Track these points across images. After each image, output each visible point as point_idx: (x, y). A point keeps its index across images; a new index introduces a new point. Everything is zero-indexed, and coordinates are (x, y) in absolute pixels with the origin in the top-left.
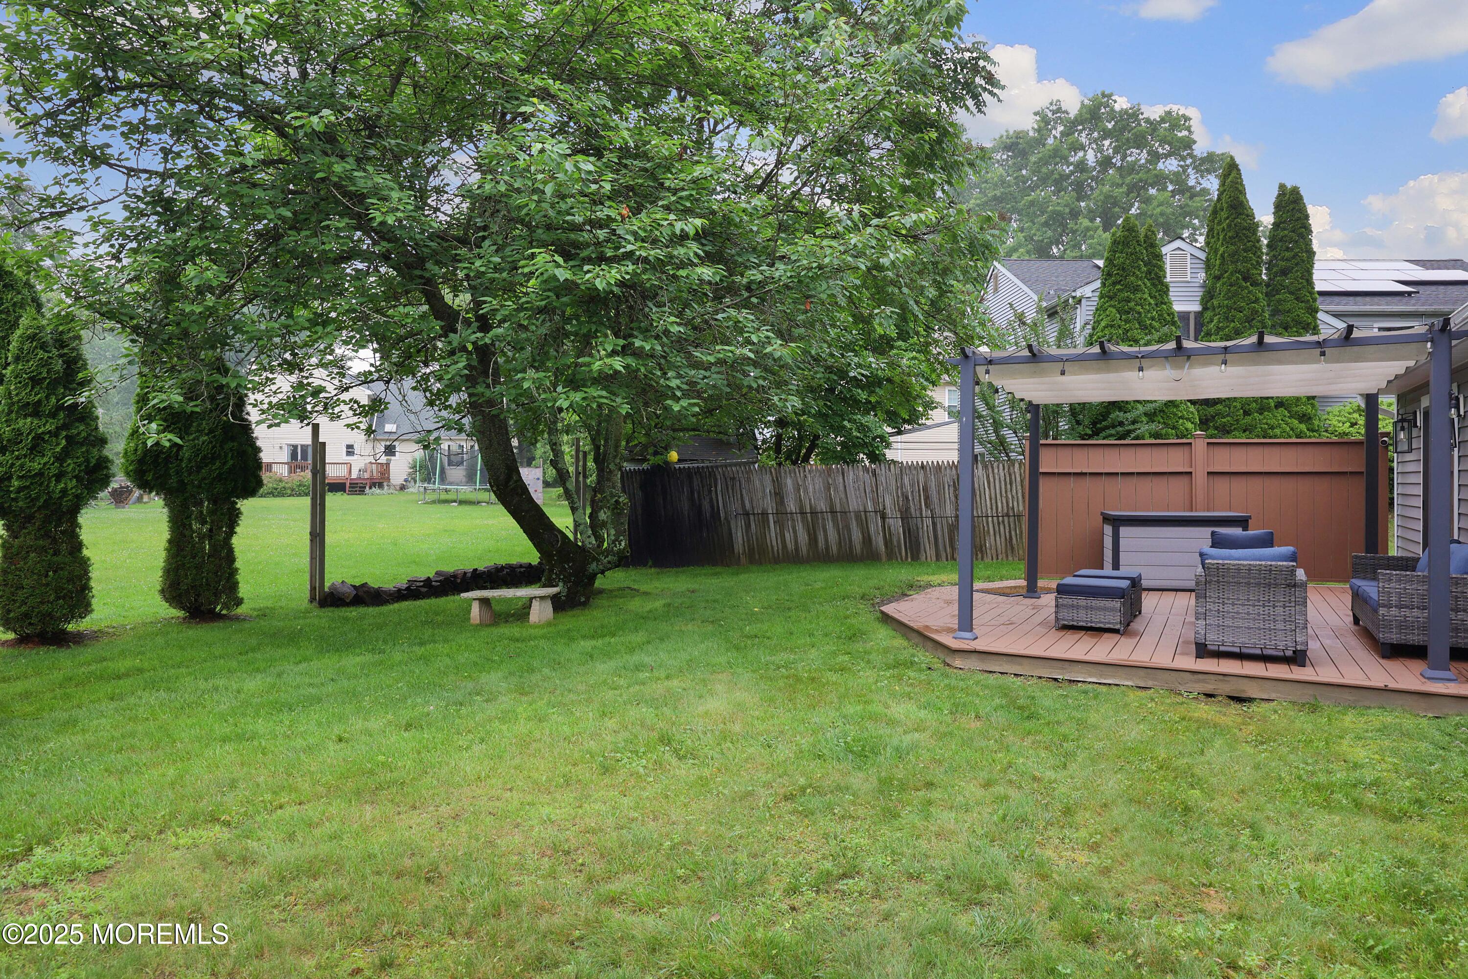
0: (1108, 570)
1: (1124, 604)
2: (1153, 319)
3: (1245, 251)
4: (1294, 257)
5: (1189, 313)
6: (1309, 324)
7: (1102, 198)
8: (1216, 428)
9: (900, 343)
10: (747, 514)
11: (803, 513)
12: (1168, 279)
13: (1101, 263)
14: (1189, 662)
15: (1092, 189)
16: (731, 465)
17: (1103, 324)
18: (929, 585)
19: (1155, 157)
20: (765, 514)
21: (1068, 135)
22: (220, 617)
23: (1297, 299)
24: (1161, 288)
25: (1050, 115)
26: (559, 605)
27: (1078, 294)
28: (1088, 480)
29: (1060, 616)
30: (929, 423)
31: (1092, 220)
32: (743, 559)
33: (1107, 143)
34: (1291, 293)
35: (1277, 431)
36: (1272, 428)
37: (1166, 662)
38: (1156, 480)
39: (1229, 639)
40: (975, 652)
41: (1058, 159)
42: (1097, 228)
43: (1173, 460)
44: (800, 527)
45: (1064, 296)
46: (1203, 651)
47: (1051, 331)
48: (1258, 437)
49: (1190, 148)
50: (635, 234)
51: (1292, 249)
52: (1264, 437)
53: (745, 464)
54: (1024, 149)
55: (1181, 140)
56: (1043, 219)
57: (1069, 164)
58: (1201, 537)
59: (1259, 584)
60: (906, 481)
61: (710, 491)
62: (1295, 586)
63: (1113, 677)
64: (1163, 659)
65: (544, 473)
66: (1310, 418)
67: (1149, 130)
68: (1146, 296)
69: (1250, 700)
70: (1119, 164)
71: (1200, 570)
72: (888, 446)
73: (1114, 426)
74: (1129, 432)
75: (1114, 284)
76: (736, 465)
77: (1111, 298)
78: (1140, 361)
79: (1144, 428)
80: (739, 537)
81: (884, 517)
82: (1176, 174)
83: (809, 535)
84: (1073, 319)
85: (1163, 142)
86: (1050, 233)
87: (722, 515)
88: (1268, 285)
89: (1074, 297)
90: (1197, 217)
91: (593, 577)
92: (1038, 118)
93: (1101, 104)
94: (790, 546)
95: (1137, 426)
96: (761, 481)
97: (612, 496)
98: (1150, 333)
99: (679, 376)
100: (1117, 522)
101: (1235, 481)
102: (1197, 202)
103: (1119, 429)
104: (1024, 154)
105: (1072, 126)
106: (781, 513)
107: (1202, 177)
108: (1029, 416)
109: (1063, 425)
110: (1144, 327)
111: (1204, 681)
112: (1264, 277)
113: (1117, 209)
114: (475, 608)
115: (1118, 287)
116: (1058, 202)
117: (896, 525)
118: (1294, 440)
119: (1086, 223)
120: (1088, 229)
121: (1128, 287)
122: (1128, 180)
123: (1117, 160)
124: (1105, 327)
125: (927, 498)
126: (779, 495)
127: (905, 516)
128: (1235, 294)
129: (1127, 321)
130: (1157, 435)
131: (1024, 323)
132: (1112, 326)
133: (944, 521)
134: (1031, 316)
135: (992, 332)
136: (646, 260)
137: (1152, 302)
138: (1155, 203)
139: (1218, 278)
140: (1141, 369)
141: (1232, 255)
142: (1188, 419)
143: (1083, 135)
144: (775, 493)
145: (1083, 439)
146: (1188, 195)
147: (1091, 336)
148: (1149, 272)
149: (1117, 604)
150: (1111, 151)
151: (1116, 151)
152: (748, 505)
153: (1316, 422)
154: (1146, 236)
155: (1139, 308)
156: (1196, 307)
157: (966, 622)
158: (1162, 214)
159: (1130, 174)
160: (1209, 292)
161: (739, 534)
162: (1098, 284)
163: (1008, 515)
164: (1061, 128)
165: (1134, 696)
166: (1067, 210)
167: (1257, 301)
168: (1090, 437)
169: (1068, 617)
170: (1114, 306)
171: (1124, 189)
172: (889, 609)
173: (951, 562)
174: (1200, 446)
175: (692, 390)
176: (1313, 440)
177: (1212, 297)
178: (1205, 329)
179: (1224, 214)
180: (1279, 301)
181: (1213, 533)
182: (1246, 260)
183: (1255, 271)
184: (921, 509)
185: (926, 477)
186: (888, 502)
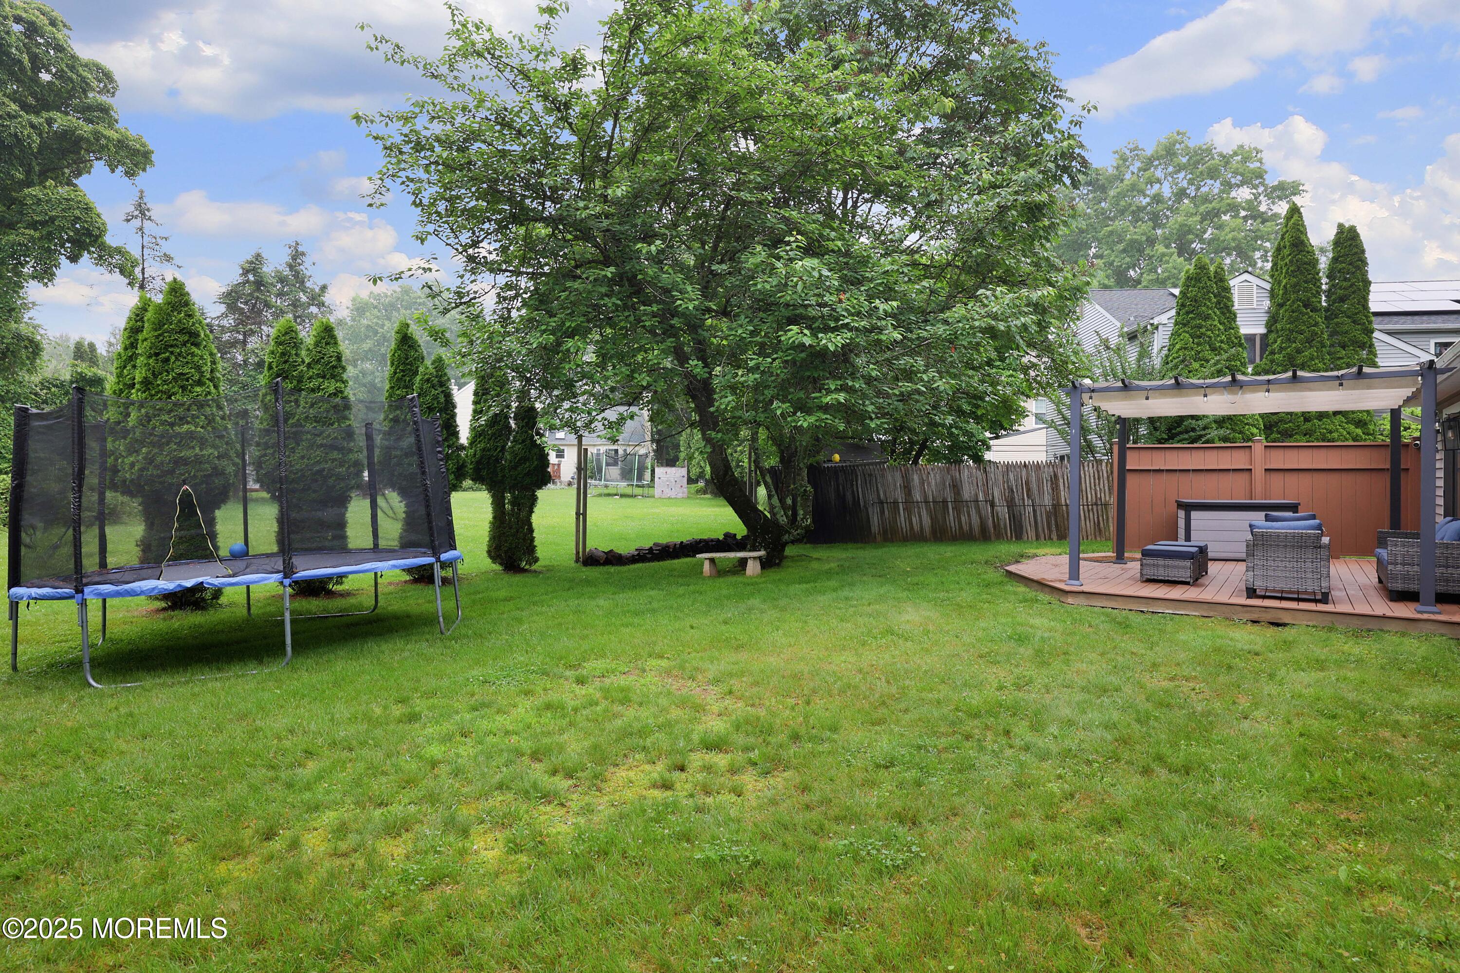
0: (1181, 542)
1: (1193, 564)
2: (1222, 342)
3: (1306, 282)
4: (1351, 286)
5: (1255, 335)
6: (1364, 343)
7: (1177, 226)
8: (1279, 433)
9: (998, 363)
10: (881, 503)
11: (926, 502)
12: (1236, 306)
13: (1176, 291)
14: (1243, 601)
15: (1167, 217)
16: (869, 464)
17: (1178, 346)
18: (1035, 556)
19: (1228, 186)
20: (896, 503)
21: (1145, 170)
22: (524, 571)
23: (1354, 322)
24: (1229, 315)
25: (1128, 152)
26: (766, 564)
27: (1156, 321)
28: (1165, 475)
29: (1144, 572)
30: (1021, 428)
31: (1167, 246)
32: (878, 538)
33: (1182, 175)
34: (1349, 317)
35: (1335, 435)
36: (1331, 432)
37: (1225, 599)
38: (1221, 475)
39: (1271, 585)
40: (1083, 592)
41: (1135, 193)
42: (1172, 254)
43: (1238, 460)
44: (924, 513)
45: (1142, 325)
46: (1251, 593)
47: (1132, 353)
48: (1317, 440)
49: (1261, 178)
50: (846, 310)
51: (1349, 280)
52: (1323, 440)
53: (879, 463)
54: (1103, 185)
55: (1253, 172)
56: (1121, 247)
57: (1145, 196)
58: (1258, 518)
59: (1293, 546)
60: (1011, 476)
61: (852, 485)
62: (1320, 547)
63: (1184, 609)
64: (1223, 598)
65: (689, 472)
66: (1366, 424)
67: (1222, 163)
68: (1216, 323)
69: (1284, 625)
70: (1193, 194)
71: (1250, 537)
72: (988, 448)
73: (1187, 432)
74: (1201, 436)
75: (1188, 313)
76: (872, 464)
77: (1185, 325)
78: (1205, 390)
79: (1214, 433)
80: (875, 520)
81: (993, 505)
82: (1249, 202)
83: (932, 519)
84: (1151, 343)
85: (1236, 173)
86: (1128, 259)
87: (862, 504)
88: (1327, 310)
89: (1152, 325)
90: (1268, 240)
91: (784, 546)
92: (1116, 156)
93: (1176, 142)
94: (916, 527)
95: (1207, 431)
96: (893, 477)
97: (802, 486)
98: (1219, 354)
99: (872, 404)
100: (1188, 508)
101: (1288, 475)
102: (1269, 227)
103: (1192, 434)
104: (1103, 189)
105: (1149, 163)
106: (909, 502)
107: (1273, 203)
108: (1118, 426)
109: (1143, 430)
110: (1213, 349)
111: (1251, 612)
112: (1324, 304)
113: (1191, 237)
114: (707, 566)
115: (1191, 315)
116: (1137, 232)
117: (1003, 511)
118: (1351, 443)
119: (1160, 248)
120: (1163, 255)
121: (1199, 316)
122: (1202, 209)
123: (1191, 191)
124: (1179, 349)
125: (1028, 490)
126: (907, 488)
127: (1011, 504)
128: (1297, 319)
129: (1199, 344)
130: (1225, 439)
131: (1108, 348)
132: (1185, 349)
133: (1043, 509)
134: (1114, 341)
135: (1084, 359)
136: (857, 329)
137: (1221, 327)
138: (1227, 229)
139: (1281, 306)
140: (1205, 396)
141: (1294, 286)
142: (1252, 425)
143: (1160, 170)
144: (905, 487)
145: (1161, 443)
146: (1259, 220)
147: (1167, 356)
148: (1219, 303)
149: (1188, 563)
150: (1185, 182)
151: (1191, 182)
152: (882, 496)
153: (1372, 427)
154: (1216, 272)
155: (1209, 333)
156: (1262, 330)
157: (1074, 573)
158: (1234, 239)
159: (1203, 204)
160: (1273, 317)
161: (875, 518)
162: (1173, 312)
163: (1096, 504)
164: (1138, 164)
165: (1200, 622)
166: (1144, 238)
167: (1316, 324)
168: (1166, 441)
169: (1150, 573)
170: (1187, 332)
171: (1198, 218)
172: (1012, 568)
173: (1049, 543)
174: (1258, 448)
175: (882, 413)
176: (1368, 443)
177: (1276, 322)
178: (1269, 349)
179: (1286, 252)
180: (1337, 324)
181: (1266, 515)
182: (1306, 290)
183: (1314, 300)
184: (1023, 499)
185: (1028, 473)
186: (996, 494)
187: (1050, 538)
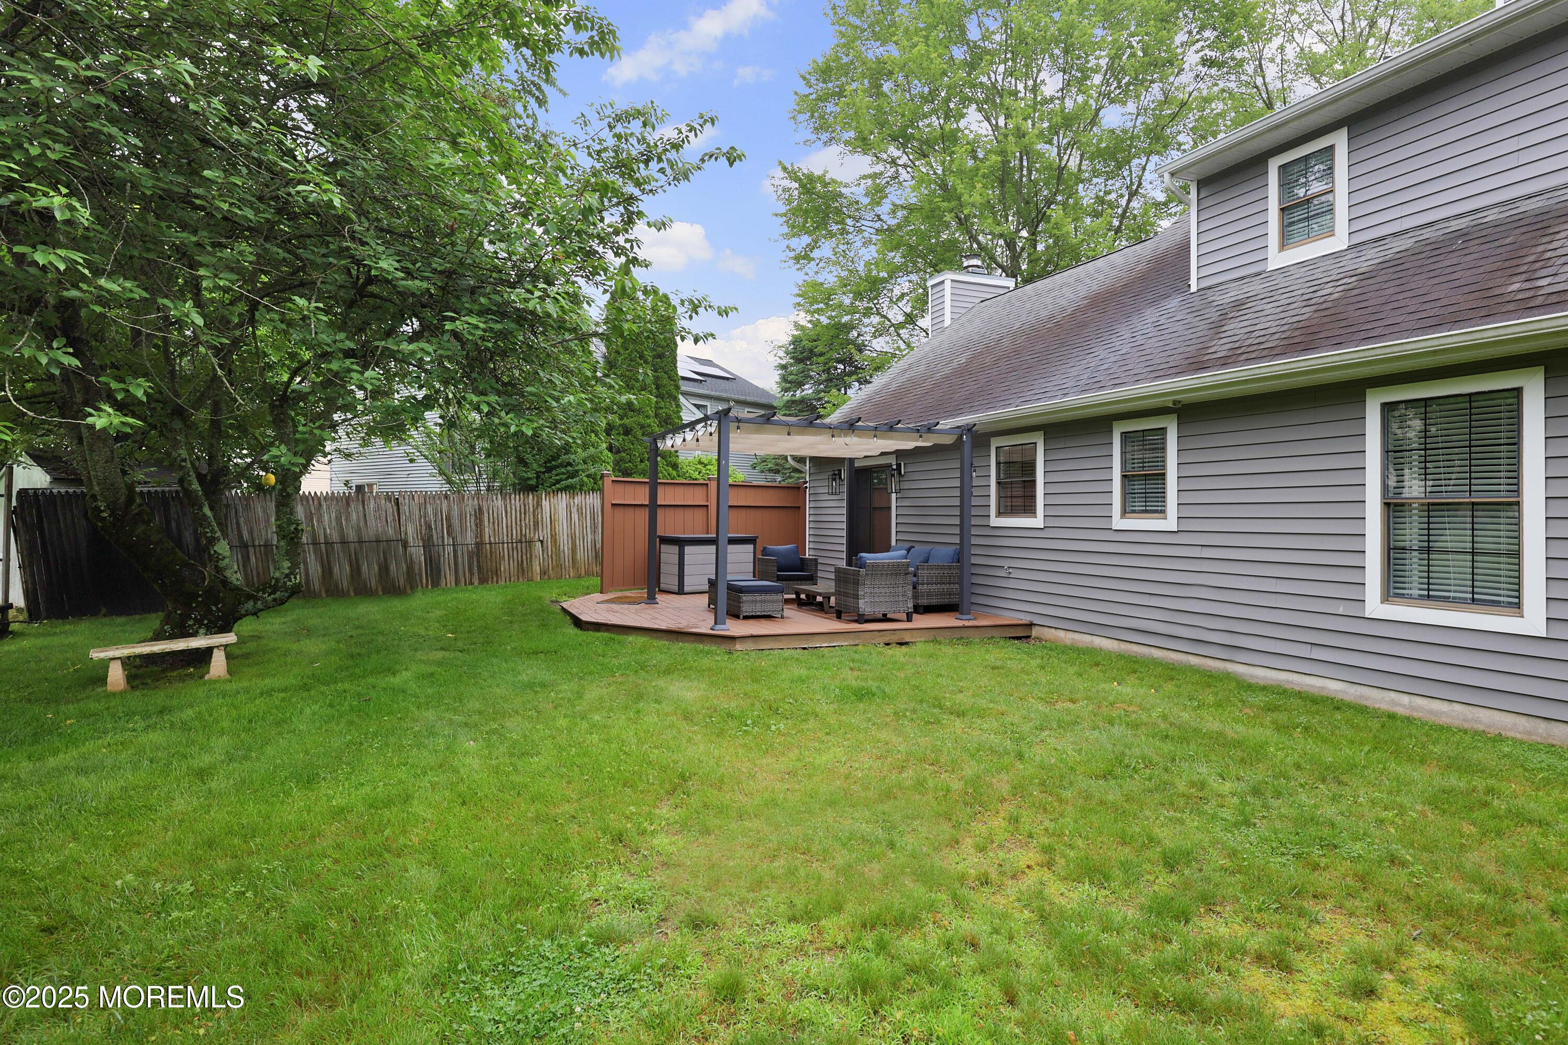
10: (245, 547)
11: (315, 543)
39: (877, 609)
46: (863, 619)
60: (430, 509)
81: (405, 545)
83: (323, 566)
96: (265, 512)
100: (683, 543)
117: (417, 552)
125: (449, 526)
127: (428, 543)
133: (465, 549)
152: (246, 535)
184: (443, 537)
185: (449, 506)
186: (410, 530)
187: (471, 583)
